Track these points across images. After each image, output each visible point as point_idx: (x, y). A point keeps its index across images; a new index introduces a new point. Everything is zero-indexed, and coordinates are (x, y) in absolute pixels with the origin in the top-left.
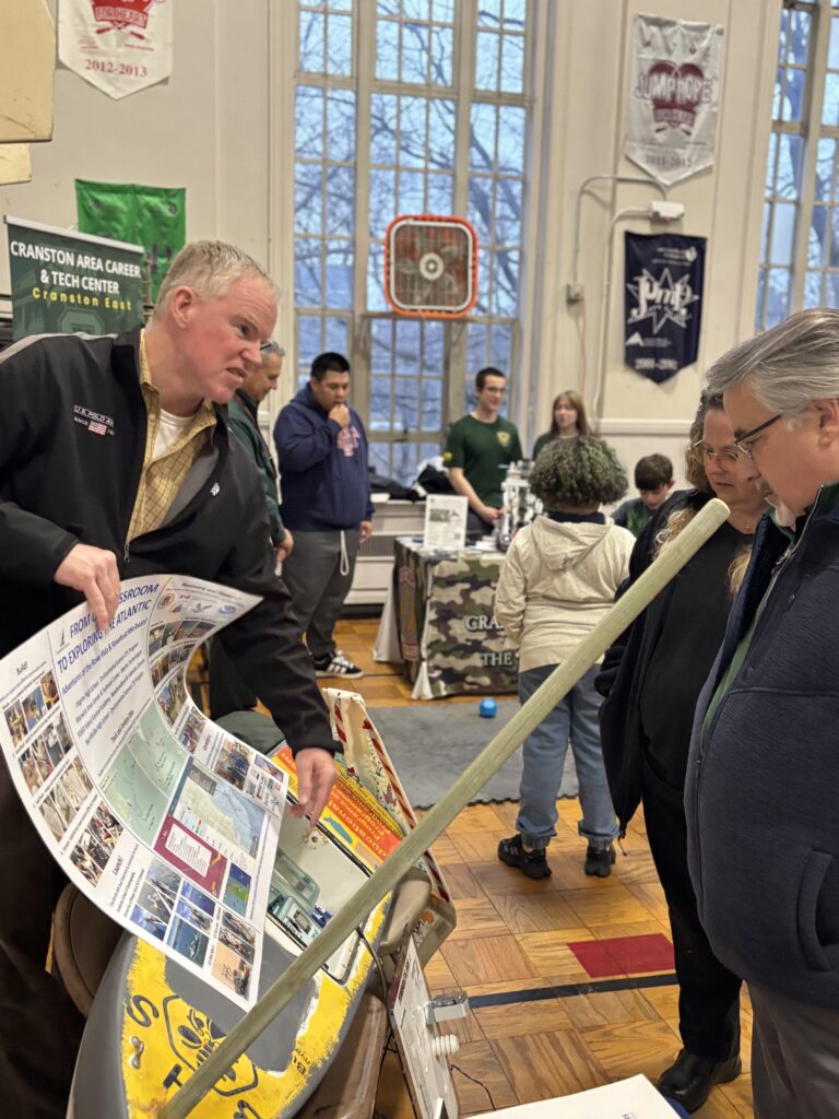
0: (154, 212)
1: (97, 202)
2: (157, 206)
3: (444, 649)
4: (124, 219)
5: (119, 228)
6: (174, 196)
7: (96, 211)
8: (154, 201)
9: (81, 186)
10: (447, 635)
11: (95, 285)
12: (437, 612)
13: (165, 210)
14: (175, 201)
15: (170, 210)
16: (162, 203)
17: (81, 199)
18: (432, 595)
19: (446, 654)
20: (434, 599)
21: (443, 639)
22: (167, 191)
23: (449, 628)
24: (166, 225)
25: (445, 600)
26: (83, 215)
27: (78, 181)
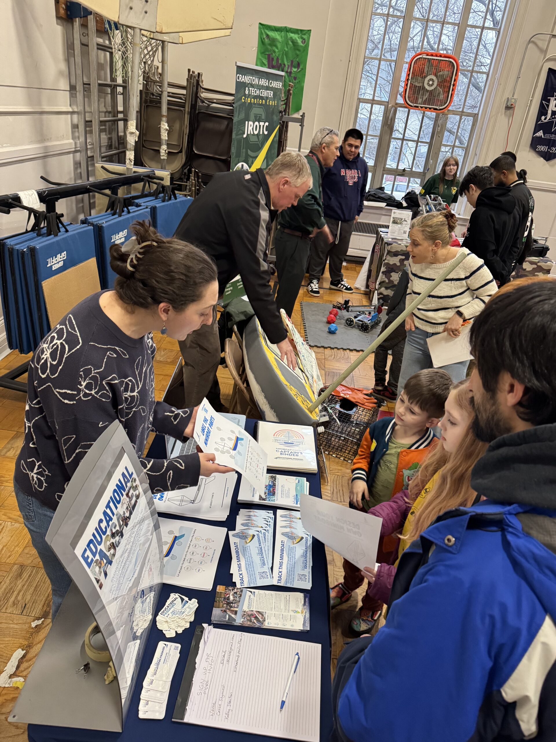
0: (294, 42)
1: (268, 36)
2: (296, 39)
3: (386, 286)
4: (279, 45)
5: (277, 50)
6: (305, 33)
7: (267, 41)
8: (295, 36)
9: (261, 27)
10: (389, 279)
11: (265, 93)
12: (386, 268)
13: (299, 41)
14: (305, 37)
15: (302, 42)
16: (299, 38)
17: (261, 34)
18: (385, 259)
19: (387, 288)
20: (386, 261)
21: (387, 281)
22: (301, 31)
23: (391, 276)
24: (299, 50)
25: (391, 263)
26: (260, 42)
27: (260, 24)
